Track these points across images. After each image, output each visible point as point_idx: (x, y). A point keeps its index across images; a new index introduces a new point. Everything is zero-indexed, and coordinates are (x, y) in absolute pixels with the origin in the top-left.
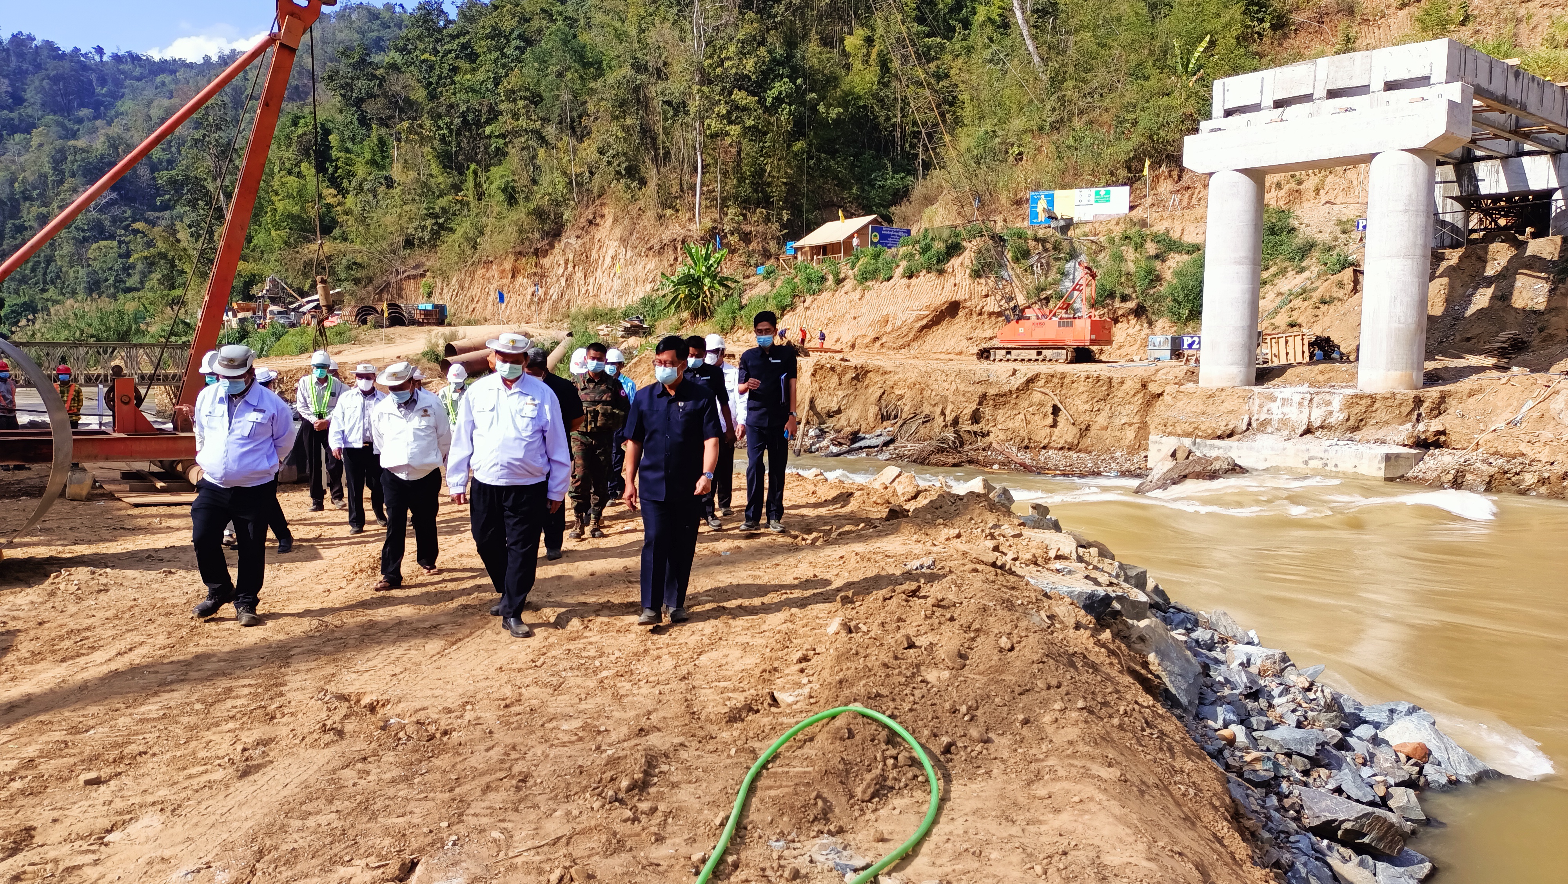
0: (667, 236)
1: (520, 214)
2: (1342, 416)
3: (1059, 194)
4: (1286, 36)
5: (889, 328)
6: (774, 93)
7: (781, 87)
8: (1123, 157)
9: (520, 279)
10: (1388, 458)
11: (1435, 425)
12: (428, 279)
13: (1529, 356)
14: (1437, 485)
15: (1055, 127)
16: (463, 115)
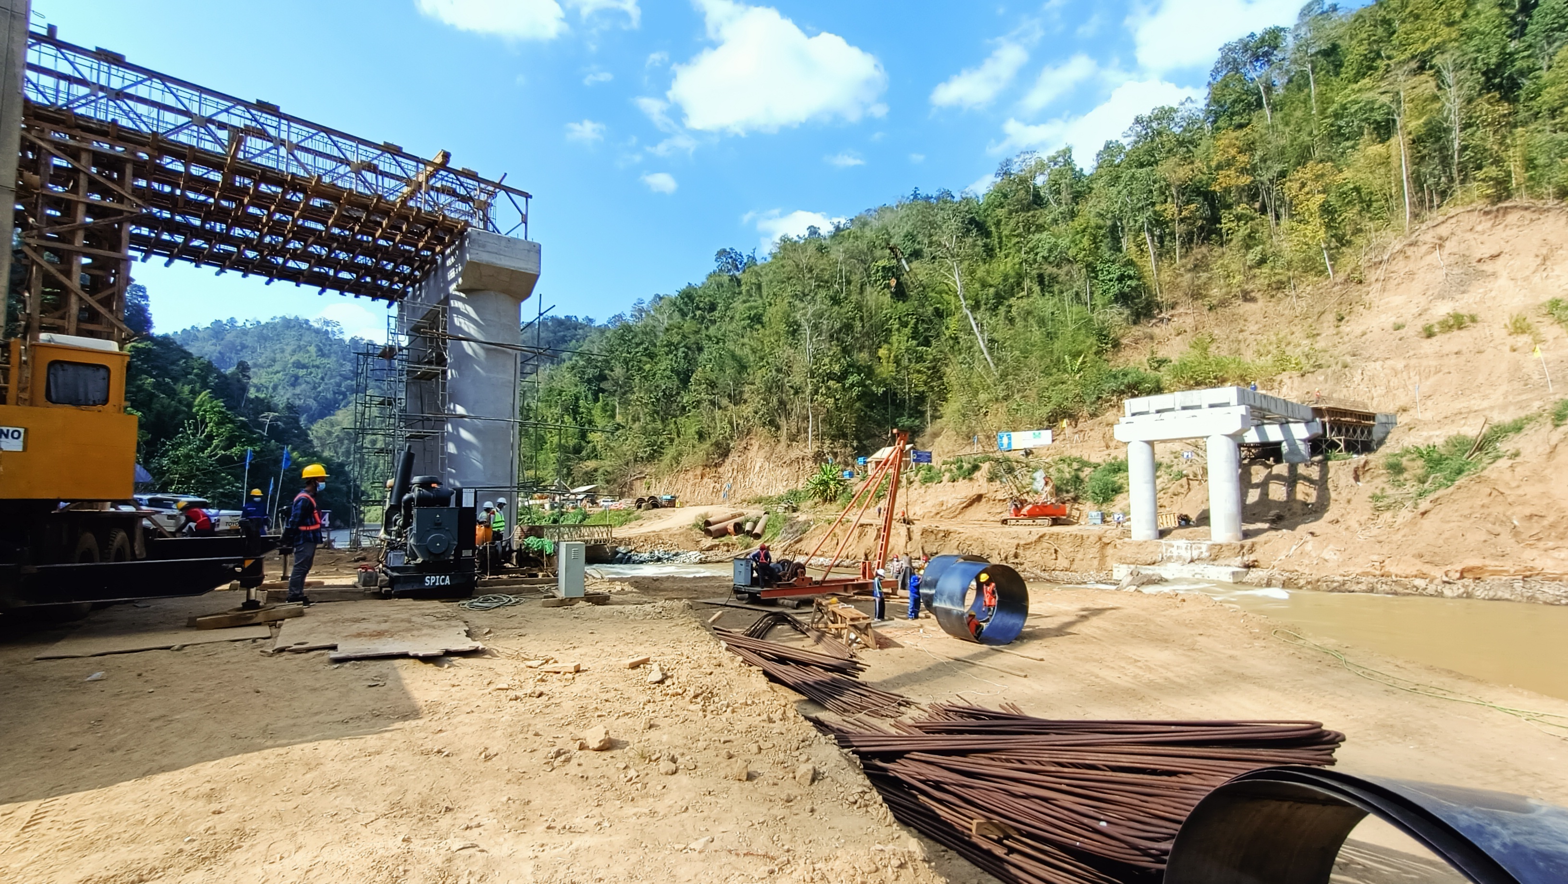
0: (793, 456)
1: (707, 445)
2: (1207, 554)
3: (1014, 435)
4: (1119, 351)
5: (944, 508)
6: (850, 381)
7: (853, 378)
8: (1045, 416)
9: (705, 480)
10: (1233, 573)
11: (1252, 557)
12: (647, 479)
13: (1286, 523)
14: (1259, 585)
15: (1006, 398)
16: (664, 391)
